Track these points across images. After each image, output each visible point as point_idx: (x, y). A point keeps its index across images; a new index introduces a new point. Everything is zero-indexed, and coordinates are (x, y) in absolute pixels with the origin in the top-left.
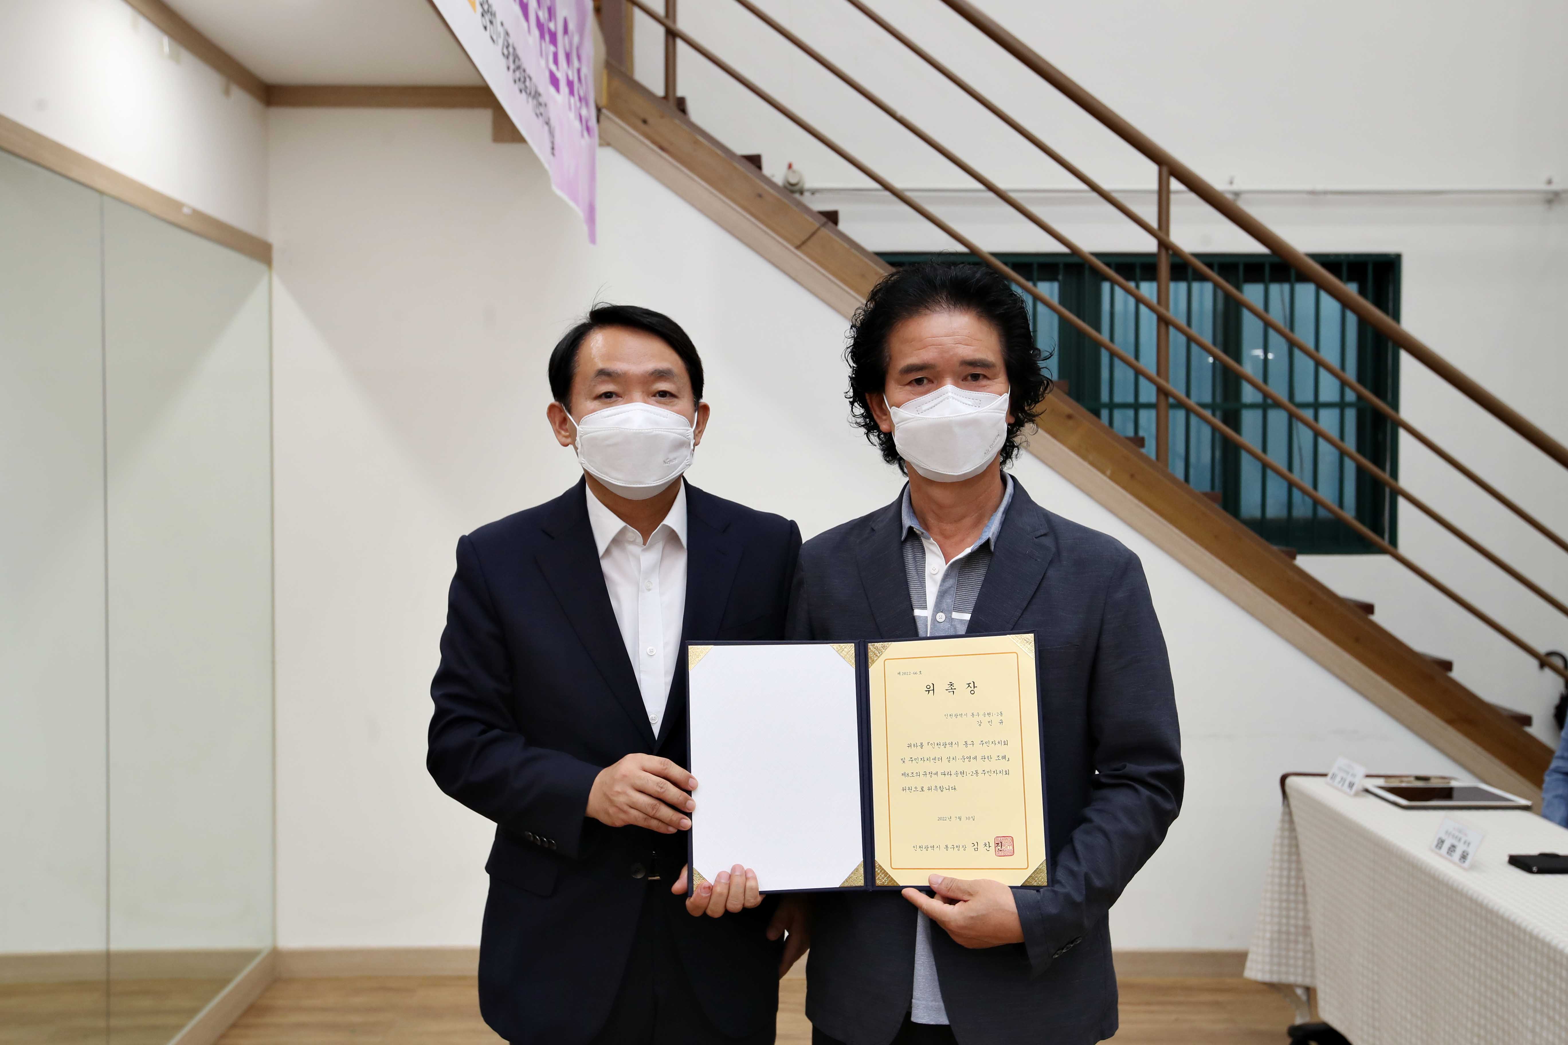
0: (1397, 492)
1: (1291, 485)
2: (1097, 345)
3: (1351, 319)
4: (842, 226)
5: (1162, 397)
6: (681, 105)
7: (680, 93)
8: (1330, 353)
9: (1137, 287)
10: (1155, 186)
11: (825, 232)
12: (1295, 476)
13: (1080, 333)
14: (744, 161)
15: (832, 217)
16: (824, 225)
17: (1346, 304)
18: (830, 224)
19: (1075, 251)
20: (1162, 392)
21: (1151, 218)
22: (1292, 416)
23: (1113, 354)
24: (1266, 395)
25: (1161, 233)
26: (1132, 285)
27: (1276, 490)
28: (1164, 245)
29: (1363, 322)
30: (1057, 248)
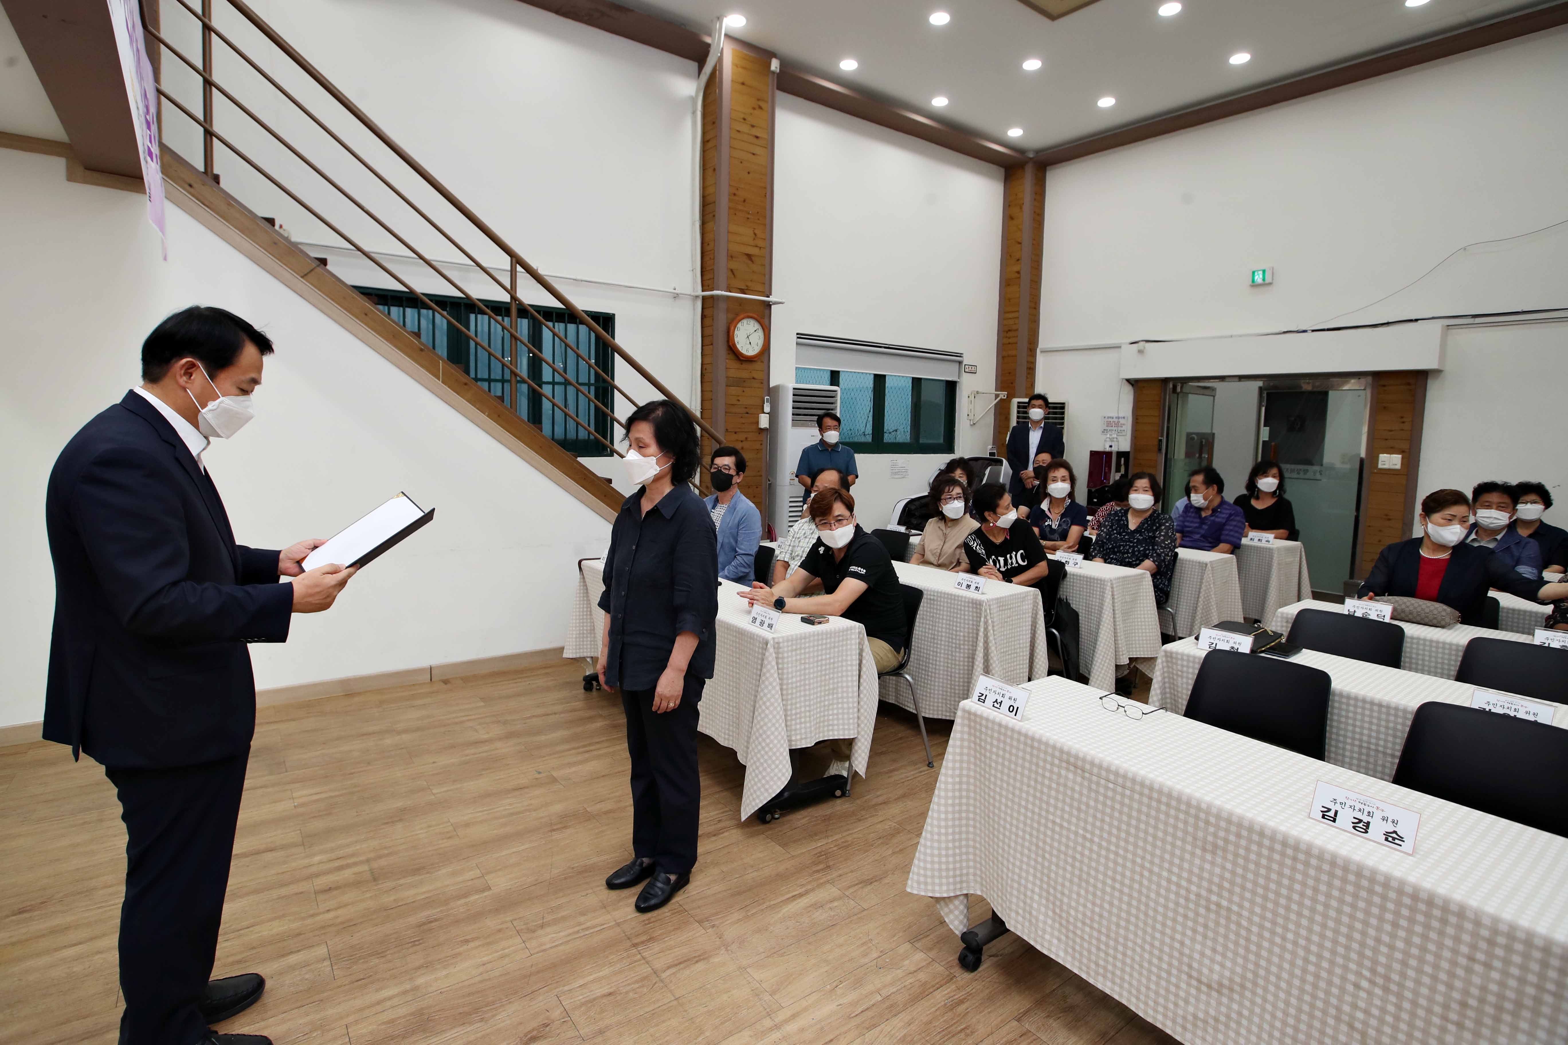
0: (613, 419)
1: (578, 424)
2: (468, 338)
3: (593, 335)
4: (328, 267)
5: (513, 376)
6: (216, 179)
7: (216, 172)
8: (583, 351)
9: (503, 320)
10: (509, 268)
11: (320, 270)
12: (580, 420)
13: (458, 330)
14: (263, 221)
15: (323, 262)
16: (318, 266)
17: (591, 329)
18: (322, 266)
19: (468, 297)
20: (515, 374)
21: (507, 283)
22: (578, 390)
23: (477, 344)
24: (566, 380)
25: (512, 291)
26: (499, 318)
27: (571, 425)
28: (514, 298)
29: (598, 338)
30: (459, 294)
